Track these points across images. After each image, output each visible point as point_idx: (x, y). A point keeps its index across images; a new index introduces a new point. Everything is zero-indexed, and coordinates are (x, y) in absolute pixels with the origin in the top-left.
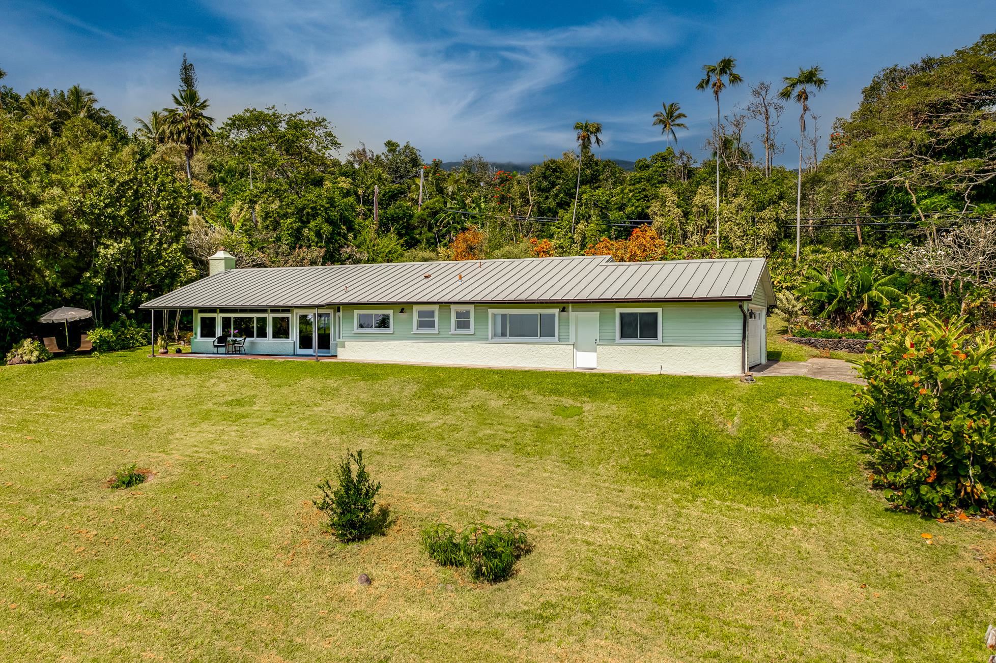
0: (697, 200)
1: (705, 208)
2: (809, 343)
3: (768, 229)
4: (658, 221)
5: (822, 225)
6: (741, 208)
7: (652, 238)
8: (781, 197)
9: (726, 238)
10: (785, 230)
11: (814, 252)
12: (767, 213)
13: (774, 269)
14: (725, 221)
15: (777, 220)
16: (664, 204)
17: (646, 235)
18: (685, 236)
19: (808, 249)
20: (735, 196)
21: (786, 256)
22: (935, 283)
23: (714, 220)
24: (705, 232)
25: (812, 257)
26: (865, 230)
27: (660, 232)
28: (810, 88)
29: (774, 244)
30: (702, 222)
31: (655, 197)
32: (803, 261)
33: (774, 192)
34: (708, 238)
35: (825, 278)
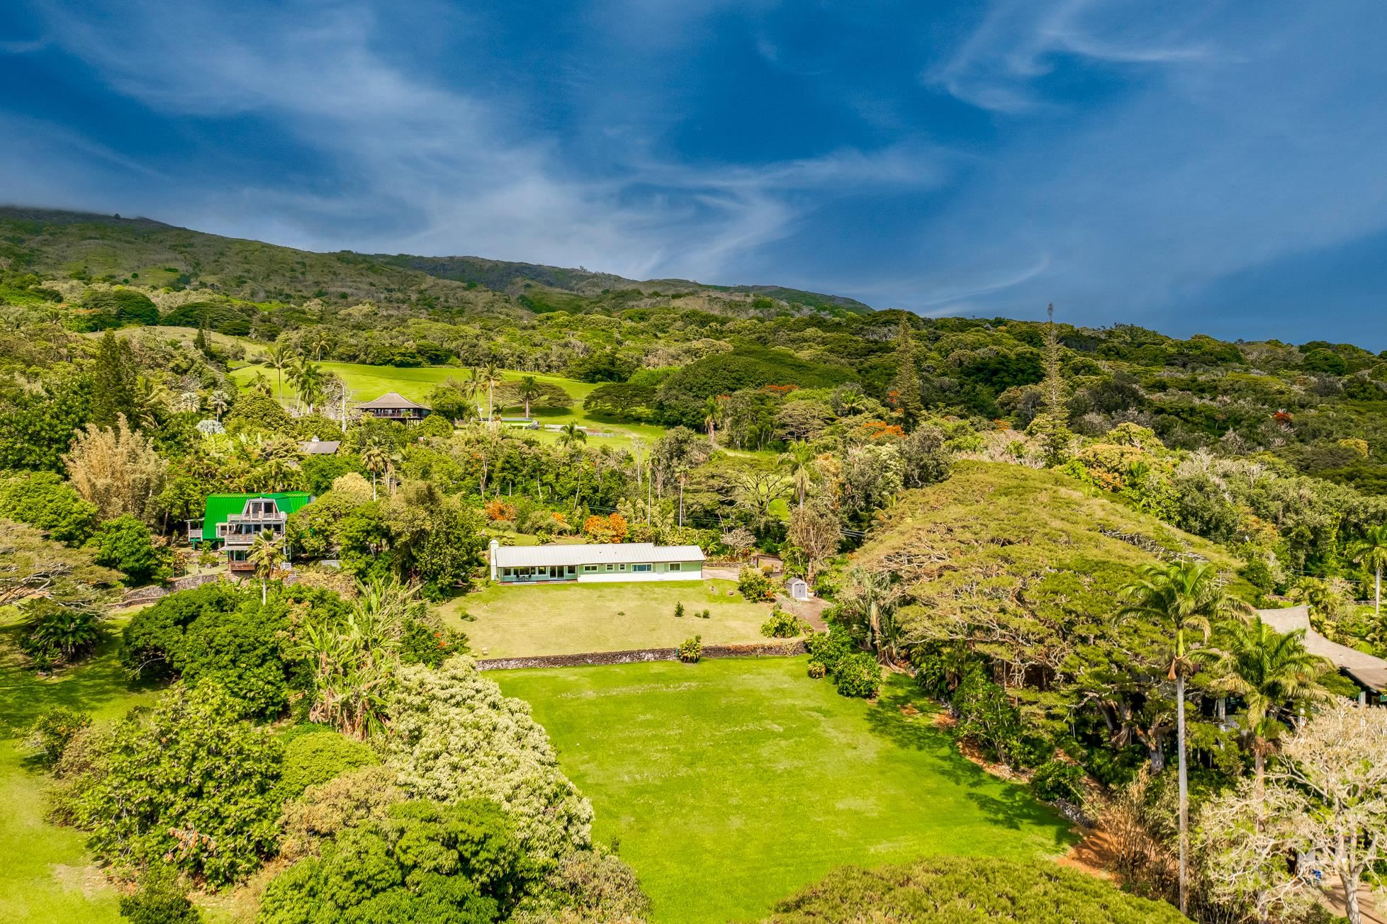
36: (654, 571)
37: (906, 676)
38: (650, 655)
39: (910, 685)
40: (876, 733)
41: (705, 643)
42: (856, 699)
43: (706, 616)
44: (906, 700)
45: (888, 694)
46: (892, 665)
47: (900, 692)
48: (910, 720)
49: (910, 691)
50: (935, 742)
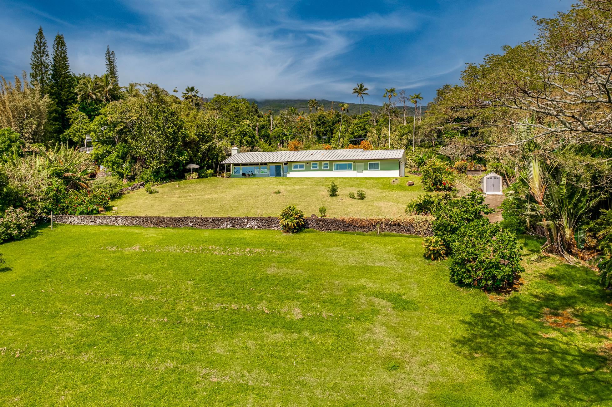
0: (382, 132)
1: (385, 135)
2: (416, 174)
3: (405, 142)
4: (370, 139)
5: (422, 141)
6: (396, 135)
7: (368, 144)
8: (409, 132)
9: (392, 144)
10: (410, 142)
11: (418, 149)
12: (405, 137)
13: (407, 154)
14: (392, 139)
15: (408, 139)
16: (372, 134)
17: (365, 143)
18: (379, 144)
19: (416, 148)
20: (395, 131)
21: (410, 150)
22: (449, 157)
23: (388, 139)
24: (385, 143)
25: (418, 150)
26: (436, 142)
27: (371, 142)
28: (418, 100)
29: (406, 147)
30: (384, 139)
31: (369, 131)
32: (415, 152)
33: (407, 131)
34: (386, 145)
35: (421, 156)
36: (354, 170)
37: (586, 270)
38: (253, 223)
39: (585, 282)
40: (465, 350)
41: (330, 216)
42: (473, 291)
43: (362, 197)
44: (567, 302)
45: (538, 291)
46: (566, 255)
47: (561, 290)
48: (554, 335)
49: (580, 292)
50: (584, 387)
